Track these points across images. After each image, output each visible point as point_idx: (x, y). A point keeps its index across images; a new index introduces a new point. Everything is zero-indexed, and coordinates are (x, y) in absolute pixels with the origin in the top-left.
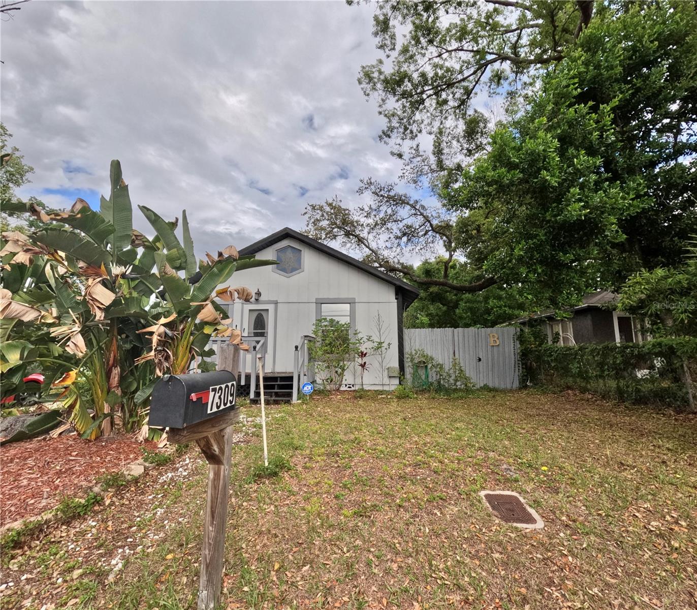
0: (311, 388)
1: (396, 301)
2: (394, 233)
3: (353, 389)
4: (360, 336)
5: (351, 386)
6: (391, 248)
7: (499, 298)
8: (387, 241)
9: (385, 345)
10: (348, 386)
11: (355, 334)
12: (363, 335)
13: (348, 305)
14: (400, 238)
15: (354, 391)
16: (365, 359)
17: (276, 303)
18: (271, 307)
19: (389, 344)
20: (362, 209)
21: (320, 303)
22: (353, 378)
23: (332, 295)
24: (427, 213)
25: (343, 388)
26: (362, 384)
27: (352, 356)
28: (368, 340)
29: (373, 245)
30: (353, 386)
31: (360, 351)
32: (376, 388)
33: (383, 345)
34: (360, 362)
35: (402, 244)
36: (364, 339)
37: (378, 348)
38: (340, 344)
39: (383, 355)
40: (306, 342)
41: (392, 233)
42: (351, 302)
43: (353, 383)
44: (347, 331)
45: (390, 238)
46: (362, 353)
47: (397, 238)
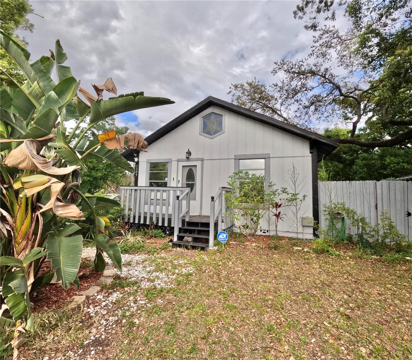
0: (226, 236)
1: (311, 155)
2: (303, 104)
3: (267, 234)
4: (275, 188)
5: (266, 231)
6: (300, 116)
7: (396, 156)
8: (296, 111)
9: (300, 196)
10: (263, 231)
11: (270, 186)
12: (277, 187)
13: (263, 160)
14: (308, 107)
15: (269, 236)
16: (279, 210)
17: (202, 160)
18: (198, 164)
19: (304, 196)
20: (276, 85)
21: (238, 159)
22: (267, 225)
23: (250, 152)
24: (336, 81)
25: (259, 233)
26: (276, 231)
27: (266, 206)
28: (283, 192)
29: (285, 115)
30: (267, 231)
31: (274, 202)
32: (290, 235)
33: (298, 196)
34: (275, 212)
35: (310, 113)
36: (279, 191)
37: (292, 200)
38: (255, 195)
39: (298, 207)
40: (224, 192)
41: (300, 104)
42: (266, 158)
43: (267, 229)
44: (262, 183)
45: (298, 109)
46: (277, 204)
47: (306, 107)
